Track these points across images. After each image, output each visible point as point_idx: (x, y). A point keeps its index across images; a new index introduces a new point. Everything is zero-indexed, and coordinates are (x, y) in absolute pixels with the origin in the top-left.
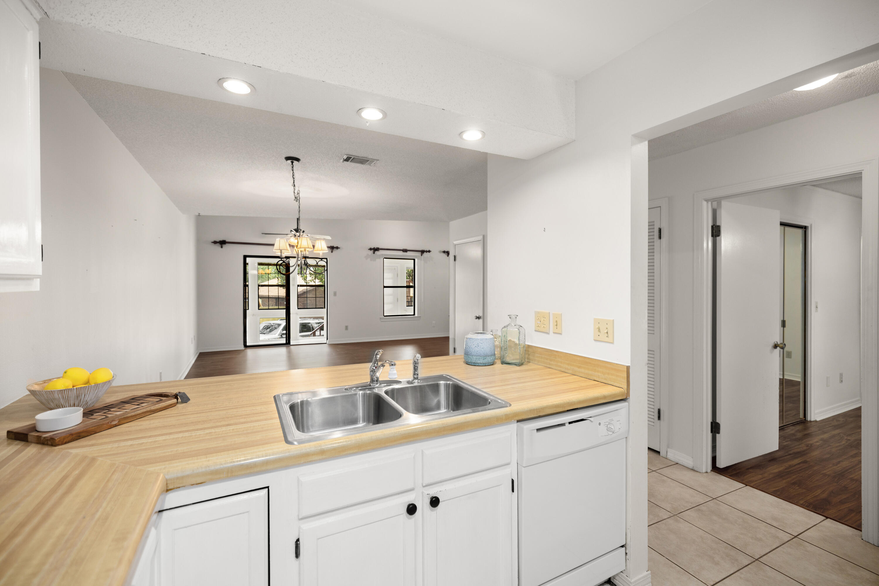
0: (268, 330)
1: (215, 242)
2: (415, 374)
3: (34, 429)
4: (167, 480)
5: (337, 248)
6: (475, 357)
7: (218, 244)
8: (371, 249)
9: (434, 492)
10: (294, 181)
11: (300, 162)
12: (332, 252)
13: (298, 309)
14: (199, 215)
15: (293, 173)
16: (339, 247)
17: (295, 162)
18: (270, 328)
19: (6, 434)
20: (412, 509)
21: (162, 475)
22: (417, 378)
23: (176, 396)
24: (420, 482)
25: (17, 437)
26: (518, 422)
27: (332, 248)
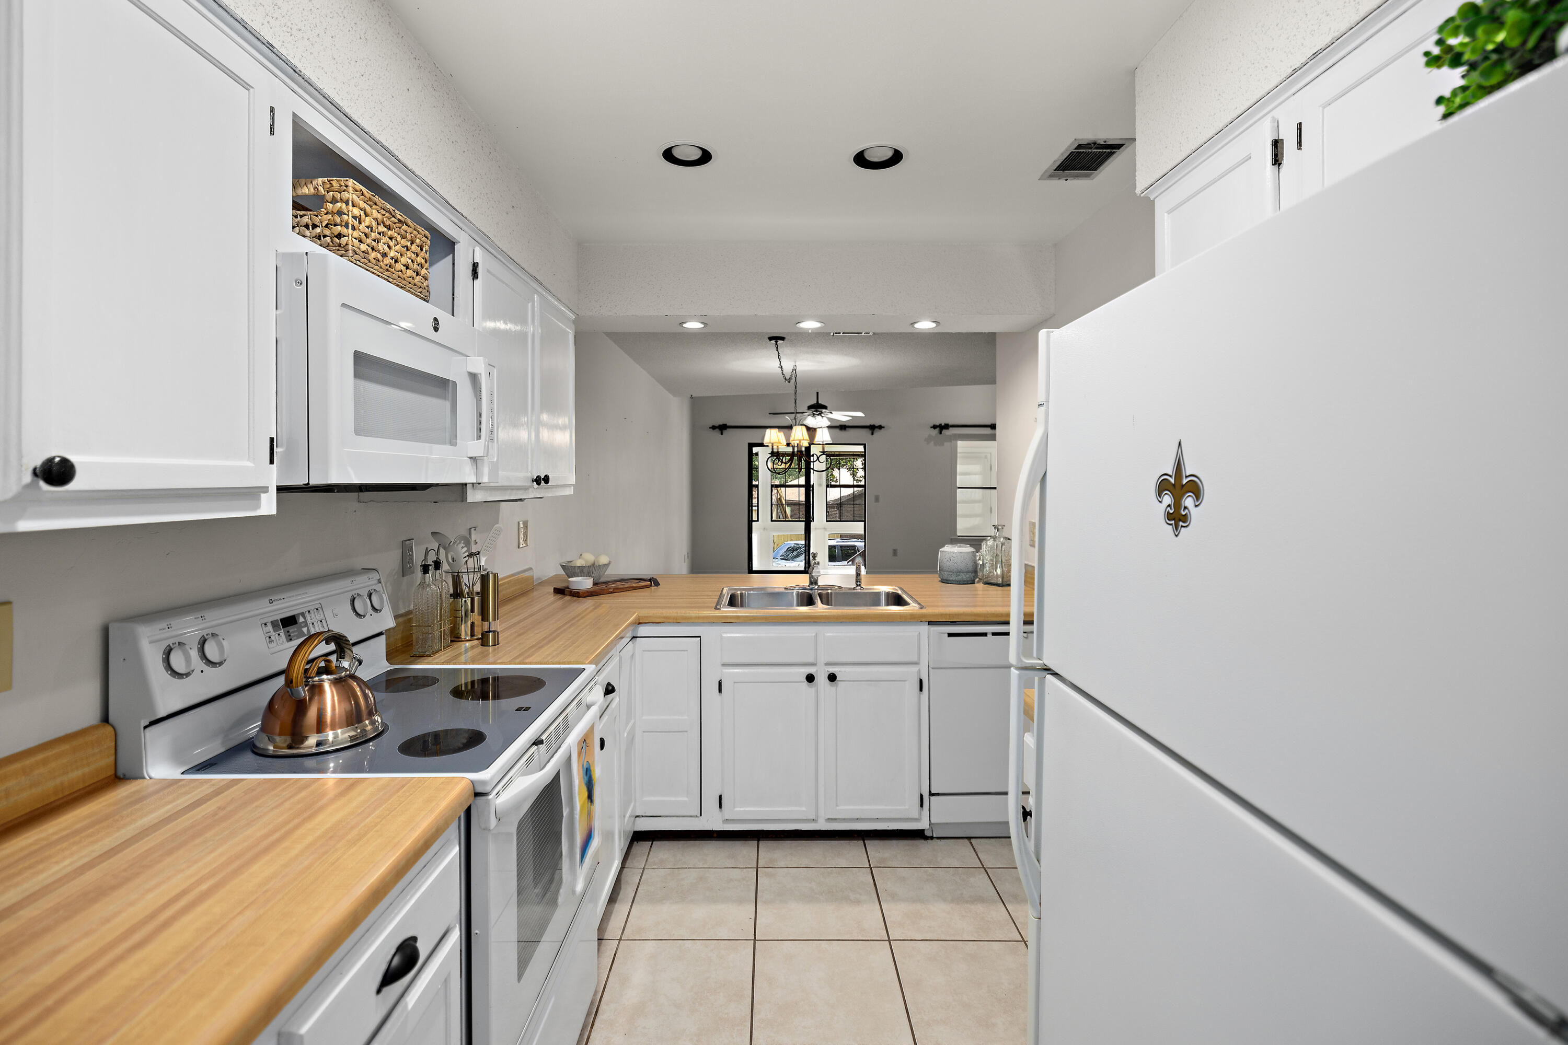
1: (714, 428)
2: (857, 581)
3: (568, 587)
4: (639, 617)
5: (880, 427)
6: (946, 574)
7: (717, 430)
8: (934, 427)
9: (833, 670)
10: (780, 362)
11: (786, 339)
12: (872, 434)
13: (827, 521)
14: (691, 397)
15: (778, 353)
16: (883, 425)
17: (780, 342)
19: (553, 591)
20: (810, 678)
21: (637, 614)
22: (860, 585)
23: (650, 580)
24: (822, 659)
25: (559, 591)
26: (929, 624)
27: (872, 428)
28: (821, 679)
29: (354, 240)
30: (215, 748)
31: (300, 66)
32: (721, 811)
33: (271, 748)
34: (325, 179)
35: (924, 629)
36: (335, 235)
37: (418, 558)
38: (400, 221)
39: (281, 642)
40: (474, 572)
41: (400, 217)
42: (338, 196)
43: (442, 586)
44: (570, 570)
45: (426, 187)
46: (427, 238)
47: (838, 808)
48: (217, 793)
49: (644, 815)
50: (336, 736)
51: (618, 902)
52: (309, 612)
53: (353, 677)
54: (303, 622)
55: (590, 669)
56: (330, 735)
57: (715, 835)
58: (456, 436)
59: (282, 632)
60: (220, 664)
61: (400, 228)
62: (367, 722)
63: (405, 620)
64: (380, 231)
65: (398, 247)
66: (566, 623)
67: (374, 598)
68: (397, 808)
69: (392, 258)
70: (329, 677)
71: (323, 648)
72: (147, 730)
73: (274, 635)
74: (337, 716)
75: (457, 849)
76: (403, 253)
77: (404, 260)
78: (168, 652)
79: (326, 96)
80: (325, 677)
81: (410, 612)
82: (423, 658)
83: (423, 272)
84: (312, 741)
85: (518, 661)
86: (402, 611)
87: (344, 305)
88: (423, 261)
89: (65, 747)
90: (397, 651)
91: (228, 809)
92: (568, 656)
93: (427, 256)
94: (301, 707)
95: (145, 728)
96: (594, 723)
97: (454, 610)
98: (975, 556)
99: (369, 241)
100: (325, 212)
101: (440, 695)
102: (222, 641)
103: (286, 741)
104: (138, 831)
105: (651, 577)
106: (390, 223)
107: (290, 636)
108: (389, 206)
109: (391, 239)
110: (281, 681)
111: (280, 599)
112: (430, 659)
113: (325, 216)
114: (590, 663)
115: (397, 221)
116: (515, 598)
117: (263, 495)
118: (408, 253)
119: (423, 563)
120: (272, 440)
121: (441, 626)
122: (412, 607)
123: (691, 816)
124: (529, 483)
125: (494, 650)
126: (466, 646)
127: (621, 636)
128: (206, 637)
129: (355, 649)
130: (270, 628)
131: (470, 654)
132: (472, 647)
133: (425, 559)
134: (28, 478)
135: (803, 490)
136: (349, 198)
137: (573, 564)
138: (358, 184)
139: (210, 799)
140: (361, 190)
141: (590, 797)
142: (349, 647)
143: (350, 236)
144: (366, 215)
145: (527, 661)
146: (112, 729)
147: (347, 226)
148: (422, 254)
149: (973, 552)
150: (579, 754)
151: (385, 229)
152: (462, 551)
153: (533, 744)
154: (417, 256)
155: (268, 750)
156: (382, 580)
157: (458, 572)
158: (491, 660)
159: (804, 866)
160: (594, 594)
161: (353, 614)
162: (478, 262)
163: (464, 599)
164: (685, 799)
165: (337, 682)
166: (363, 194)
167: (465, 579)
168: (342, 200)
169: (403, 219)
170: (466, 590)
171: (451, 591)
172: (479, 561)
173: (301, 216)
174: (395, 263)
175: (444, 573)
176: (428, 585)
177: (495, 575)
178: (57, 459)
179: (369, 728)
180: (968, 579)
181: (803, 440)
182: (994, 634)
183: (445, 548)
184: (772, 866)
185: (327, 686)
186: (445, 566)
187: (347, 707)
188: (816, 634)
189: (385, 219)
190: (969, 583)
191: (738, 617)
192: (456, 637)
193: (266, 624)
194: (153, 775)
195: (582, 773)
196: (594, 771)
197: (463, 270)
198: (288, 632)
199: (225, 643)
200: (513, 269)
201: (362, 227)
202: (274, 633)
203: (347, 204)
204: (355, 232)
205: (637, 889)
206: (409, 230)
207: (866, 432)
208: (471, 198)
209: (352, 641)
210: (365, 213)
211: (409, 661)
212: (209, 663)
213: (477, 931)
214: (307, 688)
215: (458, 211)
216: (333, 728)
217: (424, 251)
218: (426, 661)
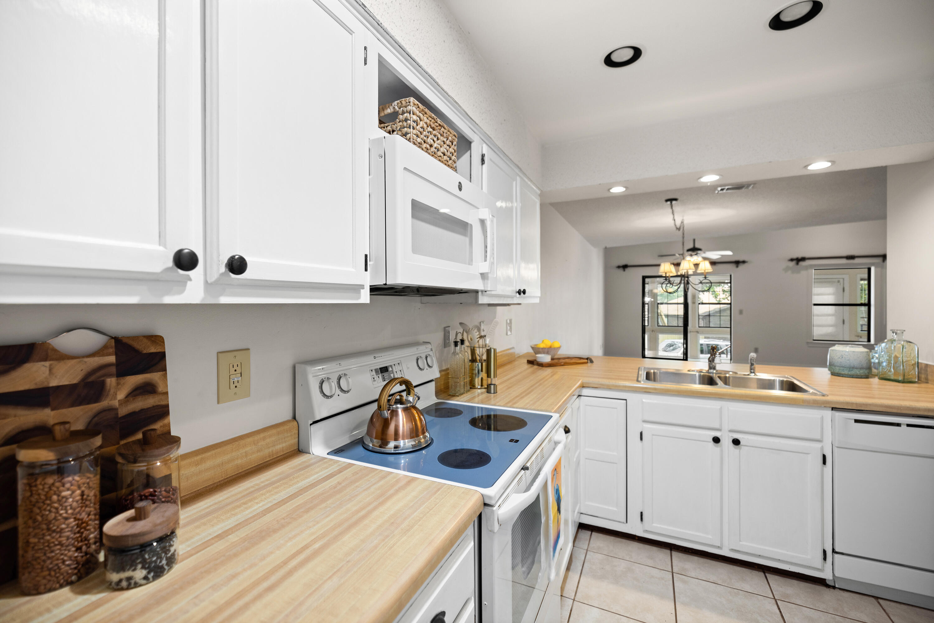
0: (672, 348)
1: (619, 267)
2: (751, 369)
3: (536, 360)
4: (583, 382)
5: (744, 262)
6: (837, 368)
7: (621, 268)
8: (792, 260)
9: (736, 436)
10: (674, 216)
11: (678, 201)
12: (738, 267)
13: (698, 328)
14: (606, 248)
15: (673, 210)
16: (746, 260)
17: (674, 202)
18: (673, 346)
19: (526, 362)
20: (716, 440)
21: (581, 380)
22: (754, 372)
23: (587, 359)
24: (726, 427)
25: (531, 362)
26: (832, 410)
27: (737, 263)
28: (726, 441)
29: (414, 135)
30: (345, 440)
31: (381, 21)
32: (642, 523)
33: (371, 445)
34: (399, 101)
35: (828, 413)
36: (404, 134)
37: (452, 338)
38: (440, 125)
39: (380, 381)
40: (483, 347)
41: (440, 123)
42: (405, 109)
43: (465, 354)
44: (536, 350)
45: (455, 104)
46: (456, 137)
47: (741, 543)
48: (340, 471)
49: (586, 513)
50: (405, 444)
51: (571, 570)
52: (394, 365)
53: (414, 407)
54: (391, 371)
55: (555, 416)
56: (401, 443)
57: (637, 538)
58: (472, 260)
59: (380, 376)
60: (348, 392)
61: (440, 130)
62: (421, 436)
63: (445, 373)
64: (428, 131)
65: (439, 141)
66: (537, 383)
67: (429, 359)
68: (434, 507)
69: (435, 148)
70: (401, 406)
71: (398, 388)
72: (312, 426)
73: (376, 378)
74: (405, 430)
75: (472, 543)
76: (442, 146)
77: (442, 149)
78: (322, 383)
79: (397, 42)
80: (399, 406)
81: (447, 369)
82: (454, 397)
83: (453, 158)
84: (392, 444)
85: (509, 405)
86: (444, 368)
87: (405, 169)
88: (453, 151)
89: (274, 431)
90: (441, 391)
91: (343, 485)
92: (540, 405)
93: (456, 148)
94: (386, 423)
95: (311, 425)
96: (561, 458)
97: (472, 370)
98: (869, 355)
99: (422, 136)
100: (399, 121)
101: (463, 421)
102: (349, 379)
103: (378, 443)
104: (297, 490)
105: (588, 357)
106: (434, 126)
107: (384, 378)
108: (433, 115)
109: (435, 136)
110: (375, 406)
111: (380, 357)
112: (458, 398)
113: (399, 124)
114: (555, 412)
115: (438, 125)
116: (504, 365)
117: (362, 291)
118: (445, 145)
119: (455, 340)
120: (366, 256)
121: (464, 379)
122: (449, 366)
123: (619, 522)
124: (514, 294)
125: (494, 396)
126: (478, 392)
127: (573, 394)
128: (341, 376)
129: (416, 390)
130: (374, 373)
131: (481, 397)
132: (482, 393)
133: (456, 338)
134: (223, 269)
135: (682, 306)
136: (411, 109)
137: (538, 346)
138: (416, 101)
139: (336, 475)
140: (418, 104)
141: (559, 510)
142: (412, 388)
143: (412, 133)
144: (421, 120)
145: (515, 406)
146: (296, 423)
147: (410, 128)
148: (453, 147)
149: (868, 352)
150: (552, 479)
151: (431, 130)
152: (476, 334)
153: (522, 469)
154: (450, 147)
155: (369, 446)
156: (433, 349)
157: (474, 347)
158: (493, 402)
159: (712, 581)
160: (552, 365)
161: (417, 368)
162: (485, 153)
163: (477, 364)
164: (615, 509)
165: (406, 410)
166: (418, 107)
167: (478, 351)
168: (407, 112)
169: (441, 124)
170: (478, 358)
171: (470, 358)
172: (485, 341)
173: (387, 127)
174: (437, 151)
175: (466, 347)
176: (458, 354)
177: (495, 350)
178: (237, 257)
179: (423, 440)
180: (862, 374)
181: (690, 269)
182: (908, 425)
183: (467, 332)
184: (684, 574)
185: (400, 411)
186: (467, 343)
187: (411, 426)
188: (721, 408)
189: (431, 123)
190: (863, 377)
191: (655, 389)
192: (472, 386)
193: (372, 371)
194: (314, 453)
195: (554, 492)
196: (561, 491)
197: (476, 159)
198: (383, 376)
199: (350, 380)
200: (505, 160)
201: (418, 127)
202: (376, 376)
203: (410, 113)
204: (414, 131)
205: (583, 565)
206: (445, 131)
207: (732, 267)
208: (480, 112)
209: (414, 384)
210: (420, 119)
211: (447, 398)
212: (342, 390)
213: (486, 603)
214: (389, 412)
215: (473, 120)
216: (403, 439)
217: (454, 145)
218: (456, 399)
